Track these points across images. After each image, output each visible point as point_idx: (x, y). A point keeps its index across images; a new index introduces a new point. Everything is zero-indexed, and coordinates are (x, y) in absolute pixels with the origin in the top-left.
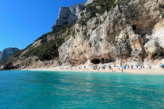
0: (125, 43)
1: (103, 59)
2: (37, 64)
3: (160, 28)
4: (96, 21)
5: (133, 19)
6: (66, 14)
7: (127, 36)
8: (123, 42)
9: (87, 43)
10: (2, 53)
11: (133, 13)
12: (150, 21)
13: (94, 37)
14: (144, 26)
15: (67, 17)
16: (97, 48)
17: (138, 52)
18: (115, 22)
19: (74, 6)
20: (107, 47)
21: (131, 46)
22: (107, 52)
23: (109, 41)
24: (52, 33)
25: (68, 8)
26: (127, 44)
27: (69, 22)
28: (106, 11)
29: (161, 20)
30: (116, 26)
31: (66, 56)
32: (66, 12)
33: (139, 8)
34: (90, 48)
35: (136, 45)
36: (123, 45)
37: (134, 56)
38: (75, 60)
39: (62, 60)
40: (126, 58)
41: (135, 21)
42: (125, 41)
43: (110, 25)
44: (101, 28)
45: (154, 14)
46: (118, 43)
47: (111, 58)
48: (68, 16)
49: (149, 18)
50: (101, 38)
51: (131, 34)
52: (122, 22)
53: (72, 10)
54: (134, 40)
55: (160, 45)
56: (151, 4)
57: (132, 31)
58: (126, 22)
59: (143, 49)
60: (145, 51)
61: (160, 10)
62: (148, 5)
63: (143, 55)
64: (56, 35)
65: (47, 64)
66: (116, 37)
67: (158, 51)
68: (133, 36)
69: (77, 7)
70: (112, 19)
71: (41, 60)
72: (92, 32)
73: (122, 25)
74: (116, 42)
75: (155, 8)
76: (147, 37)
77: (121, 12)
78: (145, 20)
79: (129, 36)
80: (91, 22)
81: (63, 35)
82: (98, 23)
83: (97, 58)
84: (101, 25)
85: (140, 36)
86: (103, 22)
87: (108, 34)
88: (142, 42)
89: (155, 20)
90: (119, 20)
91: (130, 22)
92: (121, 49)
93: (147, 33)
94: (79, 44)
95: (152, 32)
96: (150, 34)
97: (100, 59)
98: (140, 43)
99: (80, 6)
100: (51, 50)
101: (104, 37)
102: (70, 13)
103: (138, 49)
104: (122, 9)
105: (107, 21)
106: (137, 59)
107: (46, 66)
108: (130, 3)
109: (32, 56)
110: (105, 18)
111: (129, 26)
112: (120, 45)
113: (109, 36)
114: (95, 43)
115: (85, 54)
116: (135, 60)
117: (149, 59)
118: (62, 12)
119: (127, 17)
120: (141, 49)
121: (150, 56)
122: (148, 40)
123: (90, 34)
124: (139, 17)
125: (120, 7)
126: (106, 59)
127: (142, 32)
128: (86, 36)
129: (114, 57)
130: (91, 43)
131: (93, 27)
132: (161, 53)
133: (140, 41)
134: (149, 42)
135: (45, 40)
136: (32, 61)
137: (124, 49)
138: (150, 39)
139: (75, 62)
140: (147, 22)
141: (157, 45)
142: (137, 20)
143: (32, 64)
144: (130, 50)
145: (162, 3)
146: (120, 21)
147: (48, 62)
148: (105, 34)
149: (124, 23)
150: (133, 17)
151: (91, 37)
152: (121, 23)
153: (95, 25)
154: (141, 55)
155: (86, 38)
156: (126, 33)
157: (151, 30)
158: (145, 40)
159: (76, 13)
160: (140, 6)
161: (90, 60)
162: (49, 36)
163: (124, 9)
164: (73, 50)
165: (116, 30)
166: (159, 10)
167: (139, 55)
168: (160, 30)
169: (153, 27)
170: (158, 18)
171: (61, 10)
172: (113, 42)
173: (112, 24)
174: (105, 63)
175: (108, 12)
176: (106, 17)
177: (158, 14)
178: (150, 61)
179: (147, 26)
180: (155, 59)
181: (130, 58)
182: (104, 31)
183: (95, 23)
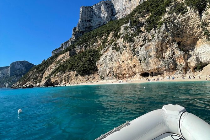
0: (172, 59)
1: (152, 73)
2: (78, 79)
3: (202, 44)
4: (144, 38)
5: (179, 37)
6: (88, 15)
7: (174, 53)
8: (169, 58)
9: (136, 59)
10: (10, 68)
11: (179, 31)
12: (193, 37)
13: (143, 54)
14: (188, 42)
15: (91, 20)
16: (147, 64)
17: (183, 66)
18: (163, 41)
19: (98, 4)
20: (156, 63)
21: (177, 61)
22: (156, 67)
23: (158, 58)
24: (80, 43)
25: (91, 7)
26: (173, 60)
27: (93, 26)
28: (153, 28)
29: (203, 37)
30: (164, 45)
31: (109, 70)
32: (89, 13)
33: (184, 26)
34: (140, 63)
35: (181, 61)
36: (170, 61)
37: (179, 69)
38: (121, 74)
39: (104, 74)
40: (172, 72)
41: (180, 39)
42: (172, 57)
43: (158, 43)
44: (149, 45)
45: (197, 31)
46: (165, 59)
47: (159, 72)
48: (91, 18)
49: (192, 34)
50: (151, 55)
51: (176, 51)
52: (169, 40)
53: (96, 10)
54: (179, 56)
55: (200, 60)
56: (194, 21)
57: (178, 48)
58: (172, 40)
59: (187, 64)
60: (188, 65)
61: (203, 27)
62: (192, 22)
63: (186, 69)
64: (86, 46)
65: (89, 79)
66: (164, 54)
67: (198, 65)
68: (178, 53)
69: (102, 5)
70: (160, 38)
71: (82, 75)
72: (140, 48)
73: (168, 43)
74: (164, 58)
75: (198, 25)
76: (190, 53)
77: (168, 30)
78: (189, 37)
79: (175, 52)
80: (139, 39)
81: (94, 45)
82: (146, 40)
83: (147, 72)
84: (150, 43)
85: (184, 52)
86: (152, 40)
87: (157, 52)
88: (186, 57)
89: (198, 36)
90: (166, 38)
91: (175, 40)
92: (168, 64)
93: (190, 49)
94: (127, 59)
95: (195, 48)
96: (193, 50)
97: (150, 73)
98: (184, 59)
99: (106, 4)
100: (88, 64)
101: (153, 54)
102: (94, 14)
103: (182, 63)
104: (169, 28)
105: (156, 39)
106: (181, 72)
107: (88, 81)
108: (176, 21)
109: (69, 71)
110: (153, 37)
111: (175, 44)
112: (167, 61)
113: (158, 54)
114: (145, 59)
115: (134, 68)
116: (180, 73)
117: (191, 72)
118: (83, 13)
119: (173, 36)
120: (185, 64)
121: (191, 69)
122: (191, 56)
123: (139, 51)
124: (184, 34)
125: (167, 25)
126: (155, 72)
127: (186, 47)
128: (135, 52)
129: (162, 70)
130: (140, 59)
131: (141, 44)
132: (200, 66)
133: (184, 57)
134: (192, 58)
135: (73, 52)
136: (71, 76)
137: (171, 64)
138: (192, 55)
139: (120, 76)
140: (191, 38)
141: (198, 59)
142: (182, 38)
143: (71, 80)
144: (176, 64)
145: (204, 21)
146: (167, 40)
147: (89, 77)
148: (154, 51)
149: (171, 41)
150: (178, 34)
151: (140, 53)
152: (168, 42)
153: (143, 42)
154: (185, 68)
155: (135, 54)
156: (173, 51)
157: (194, 46)
158: (189, 56)
159: (102, 14)
160: (185, 23)
161: (140, 74)
162: (78, 47)
163: (170, 28)
164: (120, 65)
165: (163, 47)
166: (201, 28)
167: (183, 68)
168: (202, 46)
169: (196, 43)
170: (200, 35)
171: (82, 11)
172: (161, 59)
173: (160, 43)
174: (154, 76)
175: (155, 29)
176: (154, 35)
177: (201, 31)
178: (192, 73)
179: (191, 42)
180: (195, 71)
181: (176, 71)
182: (153, 49)
183: (143, 40)
